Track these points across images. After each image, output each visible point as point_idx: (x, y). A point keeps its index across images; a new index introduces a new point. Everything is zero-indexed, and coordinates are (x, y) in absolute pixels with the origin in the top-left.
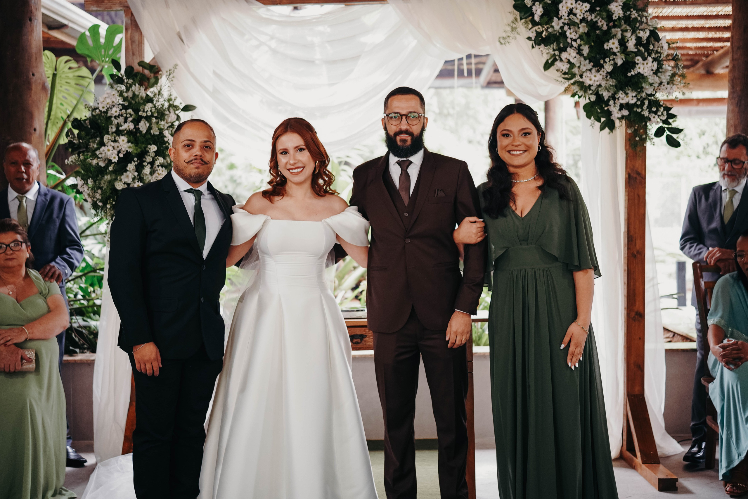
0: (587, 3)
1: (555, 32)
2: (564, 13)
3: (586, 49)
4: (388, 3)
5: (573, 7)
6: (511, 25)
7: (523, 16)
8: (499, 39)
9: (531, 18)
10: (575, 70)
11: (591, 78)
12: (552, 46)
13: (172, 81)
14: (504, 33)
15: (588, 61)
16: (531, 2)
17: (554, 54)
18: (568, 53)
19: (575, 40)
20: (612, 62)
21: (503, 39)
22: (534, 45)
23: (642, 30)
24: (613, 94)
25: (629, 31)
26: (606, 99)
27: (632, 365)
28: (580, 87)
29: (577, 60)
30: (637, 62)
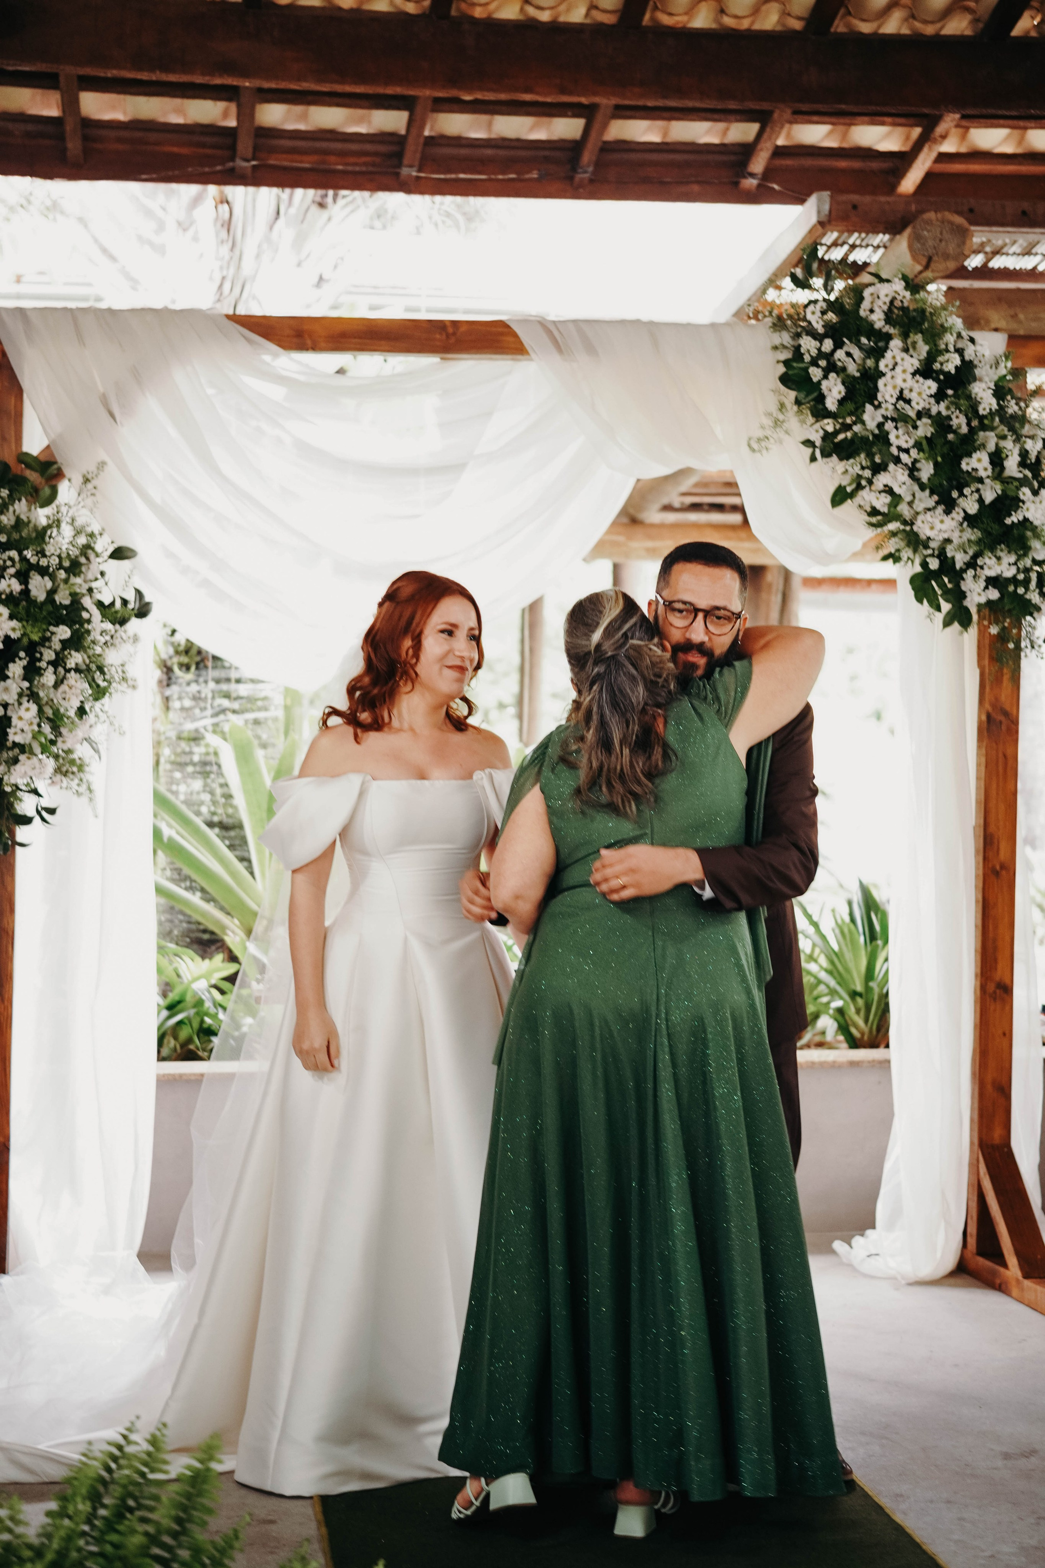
0: (931, 380)
1: (867, 433)
2: (888, 398)
3: (928, 469)
4: (532, 360)
5: (908, 386)
6: (775, 415)
7: (805, 399)
8: (748, 441)
9: (814, 404)
10: (903, 508)
11: (933, 524)
12: (857, 459)
13: (93, 495)
14: (761, 429)
15: (927, 492)
16: (820, 373)
17: (859, 477)
18: (892, 475)
19: (907, 451)
20: (976, 496)
21: (757, 443)
22: (818, 455)
23: (1029, 437)
24: (972, 558)
25: (1009, 437)
26: (958, 567)
27: (989, 1087)
28: (905, 542)
29: (908, 490)
30: (1022, 497)
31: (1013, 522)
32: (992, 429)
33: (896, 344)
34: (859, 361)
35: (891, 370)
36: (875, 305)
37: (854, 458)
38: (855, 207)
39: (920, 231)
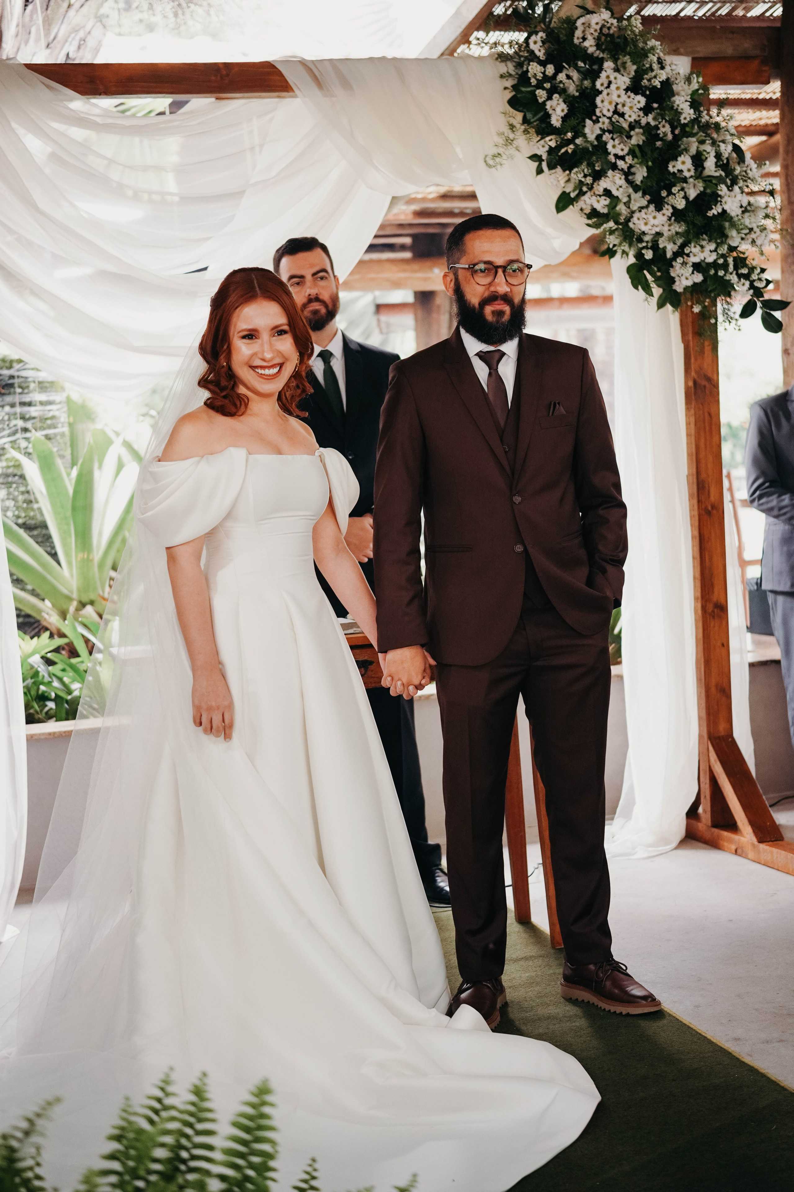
0: (640, 96)
1: (587, 145)
2: (605, 112)
3: (641, 172)
4: (296, 96)
5: (621, 101)
6: (506, 135)
7: (533, 118)
8: (484, 159)
10: (621, 208)
11: (647, 220)
12: (579, 168)
14: (495, 147)
16: (545, 94)
17: (581, 184)
18: (610, 179)
19: (622, 158)
20: (682, 194)
21: (492, 159)
22: (544, 167)
23: (722, 141)
24: (680, 247)
25: (707, 142)
26: (669, 256)
27: (713, 690)
28: (622, 238)
30: (720, 193)
31: (714, 214)
32: (693, 135)
33: (608, 65)
34: (577, 83)
35: (606, 88)
36: (587, 32)
37: (577, 167)
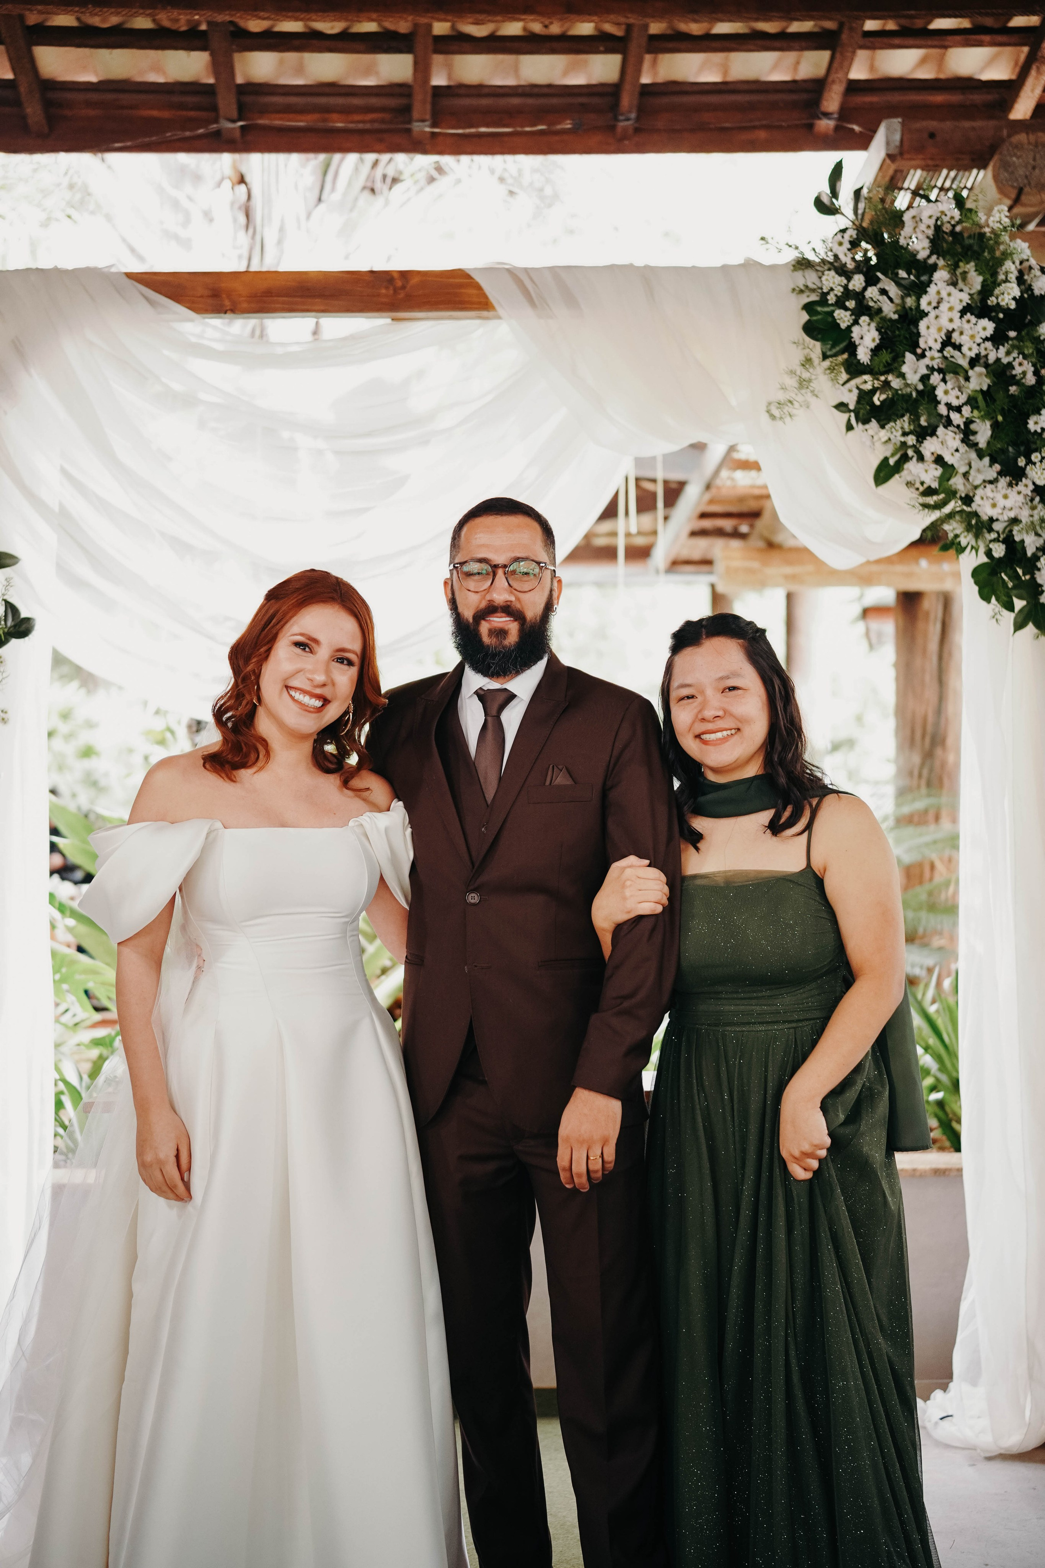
0: (986, 319)
1: (909, 390)
2: (931, 343)
3: (985, 430)
4: (499, 318)
5: (955, 328)
6: (798, 373)
7: (830, 350)
8: (767, 407)
9: (845, 356)
10: (957, 482)
11: (996, 500)
12: (898, 422)
14: (782, 391)
15: (987, 460)
16: (849, 317)
17: (904, 444)
18: (940, 440)
19: (958, 409)
21: (778, 408)
22: (853, 421)
26: (1029, 554)
28: (963, 525)
29: (961, 459)
33: (941, 275)
34: (897, 301)
35: (935, 308)
36: (917, 229)
38: (932, 135)
39: (1008, 158)
